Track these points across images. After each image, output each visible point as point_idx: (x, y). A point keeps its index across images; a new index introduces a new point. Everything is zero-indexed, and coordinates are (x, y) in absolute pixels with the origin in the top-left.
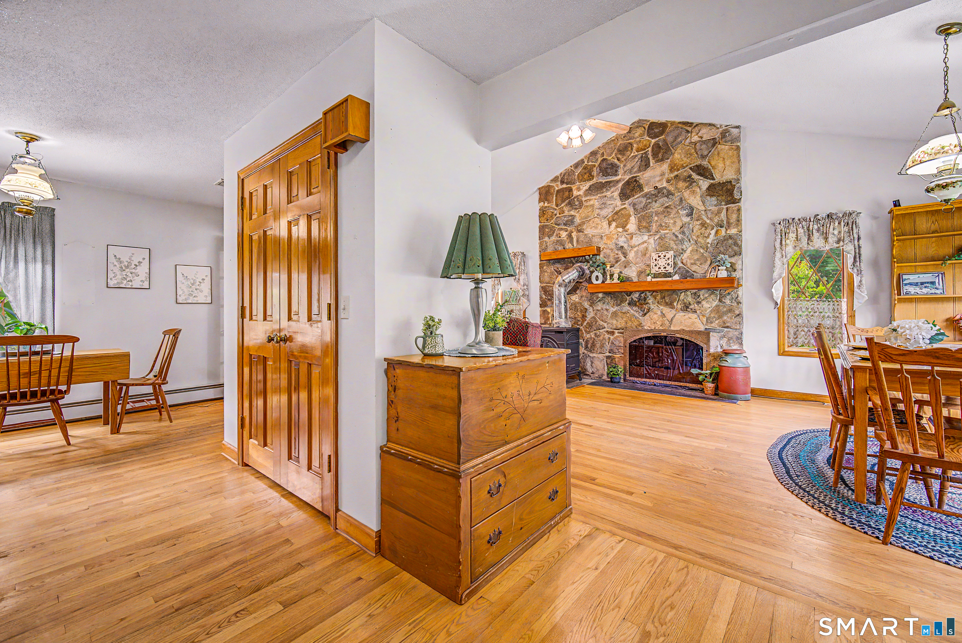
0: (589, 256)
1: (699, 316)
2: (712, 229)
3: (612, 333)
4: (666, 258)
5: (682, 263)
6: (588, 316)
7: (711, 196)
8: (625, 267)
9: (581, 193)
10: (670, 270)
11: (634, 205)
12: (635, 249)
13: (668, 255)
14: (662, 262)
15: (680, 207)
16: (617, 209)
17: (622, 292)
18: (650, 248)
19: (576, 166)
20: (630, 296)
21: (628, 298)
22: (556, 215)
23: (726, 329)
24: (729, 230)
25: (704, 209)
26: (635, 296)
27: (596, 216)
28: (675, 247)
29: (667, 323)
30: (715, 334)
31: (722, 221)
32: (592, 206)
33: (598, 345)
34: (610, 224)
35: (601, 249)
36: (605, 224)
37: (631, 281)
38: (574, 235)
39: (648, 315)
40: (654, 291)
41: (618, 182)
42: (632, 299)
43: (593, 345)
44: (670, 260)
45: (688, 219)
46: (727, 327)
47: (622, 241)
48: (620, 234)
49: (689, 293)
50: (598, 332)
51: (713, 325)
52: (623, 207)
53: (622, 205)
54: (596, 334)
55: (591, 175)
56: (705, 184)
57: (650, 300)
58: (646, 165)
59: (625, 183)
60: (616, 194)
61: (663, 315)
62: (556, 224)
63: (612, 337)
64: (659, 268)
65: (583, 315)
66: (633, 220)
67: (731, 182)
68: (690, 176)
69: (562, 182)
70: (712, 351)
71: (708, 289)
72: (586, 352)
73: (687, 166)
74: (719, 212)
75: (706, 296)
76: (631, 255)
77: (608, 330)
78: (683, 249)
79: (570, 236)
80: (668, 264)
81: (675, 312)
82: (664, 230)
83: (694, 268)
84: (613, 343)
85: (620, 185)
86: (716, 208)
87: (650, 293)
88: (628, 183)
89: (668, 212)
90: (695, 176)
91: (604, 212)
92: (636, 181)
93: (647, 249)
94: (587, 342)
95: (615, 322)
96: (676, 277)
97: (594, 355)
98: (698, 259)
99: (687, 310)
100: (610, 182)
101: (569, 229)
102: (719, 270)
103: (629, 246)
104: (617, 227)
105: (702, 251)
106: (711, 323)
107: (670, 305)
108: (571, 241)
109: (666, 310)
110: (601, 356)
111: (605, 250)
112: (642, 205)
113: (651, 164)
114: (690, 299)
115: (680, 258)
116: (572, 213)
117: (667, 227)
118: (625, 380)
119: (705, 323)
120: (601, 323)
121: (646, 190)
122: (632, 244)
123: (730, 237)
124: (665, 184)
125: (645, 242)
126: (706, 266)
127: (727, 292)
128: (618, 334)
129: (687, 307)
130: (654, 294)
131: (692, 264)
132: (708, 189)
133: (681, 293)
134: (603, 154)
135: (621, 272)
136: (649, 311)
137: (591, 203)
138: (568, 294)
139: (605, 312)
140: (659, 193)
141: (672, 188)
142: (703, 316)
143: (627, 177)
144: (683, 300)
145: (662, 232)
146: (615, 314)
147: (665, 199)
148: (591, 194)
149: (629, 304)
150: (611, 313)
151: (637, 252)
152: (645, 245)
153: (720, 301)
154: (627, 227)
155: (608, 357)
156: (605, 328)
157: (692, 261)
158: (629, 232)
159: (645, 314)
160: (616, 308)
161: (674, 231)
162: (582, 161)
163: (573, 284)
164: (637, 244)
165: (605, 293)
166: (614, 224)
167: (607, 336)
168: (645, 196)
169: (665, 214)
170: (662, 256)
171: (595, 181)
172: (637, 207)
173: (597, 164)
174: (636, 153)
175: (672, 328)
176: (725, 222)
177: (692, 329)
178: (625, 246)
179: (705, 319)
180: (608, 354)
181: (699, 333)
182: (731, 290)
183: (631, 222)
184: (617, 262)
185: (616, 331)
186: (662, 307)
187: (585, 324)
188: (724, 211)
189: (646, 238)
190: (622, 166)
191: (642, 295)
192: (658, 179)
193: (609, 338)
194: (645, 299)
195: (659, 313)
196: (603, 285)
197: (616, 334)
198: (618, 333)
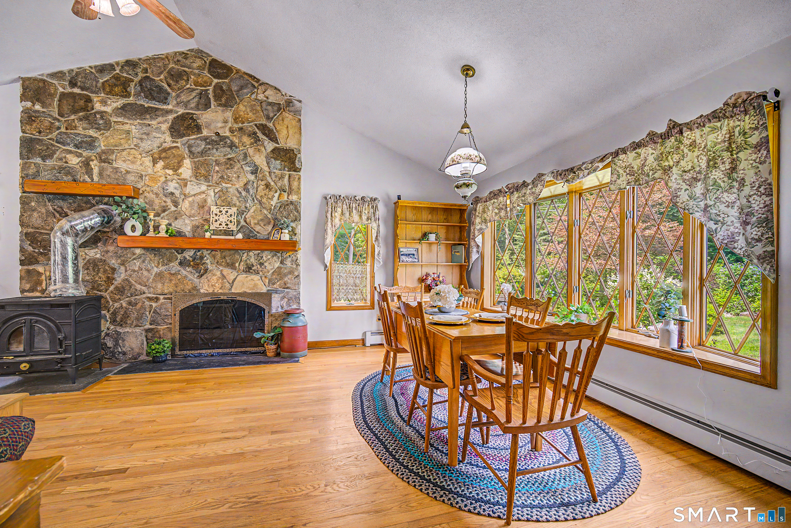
0: (121, 197)
1: (261, 277)
2: (276, 192)
3: (157, 299)
4: (229, 214)
5: (245, 221)
6: (118, 279)
7: (276, 159)
8: (176, 219)
9: (108, 109)
10: (233, 227)
11: (190, 147)
12: (190, 199)
13: (230, 212)
14: (223, 219)
15: (245, 162)
16: (165, 145)
17: (171, 248)
18: (209, 201)
19: (102, 69)
20: (182, 253)
21: (179, 256)
22: (59, 128)
23: (286, 290)
24: (290, 196)
25: (269, 170)
26: (188, 255)
27: (132, 146)
28: (238, 203)
29: (227, 285)
30: (277, 295)
31: (285, 186)
32: (128, 132)
33: (134, 315)
34: (155, 162)
35: (141, 192)
36: (148, 161)
37: (185, 236)
38: (94, 164)
39: (204, 277)
40: (212, 250)
41: (169, 112)
42: (185, 258)
43: (126, 316)
44: (233, 217)
45: (252, 177)
46: (288, 288)
47: (172, 187)
48: (169, 177)
49: (251, 254)
50: (132, 299)
51: (275, 286)
52: (175, 145)
53: (174, 142)
54: (130, 303)
55: (126, 91)
56: (270, 146)
57: (208, 261)
58: (206, 105)
59: (178, 117)
60: (165, 127)
61: (224, 277)
62: (58, 142)
63: (154, 305)
64: (220, 225)
65: (108, 278)
66: (187, 163)
67: (293, 150)
68: (255, 133)
69: (73, 84)
70: (274, 311)
71: (271, 250)
72: (112, 327)
73: (252, 122)
74: (282, 177)
75: (269, 257)
76: (185, 206)
77: (149, 295)
78: (246, 207)
79: (86, 164)
80: (231, 222)
81: (236, 274)
82: (226, 183)
83: (258, 228)
84: (155, 312)
85: (171, 117)
86: (280, 172)
87: (209, 252)
88: (182, 118)
89: (231, 164)
90: (260, 135)
91: (146, 145)
92: (192, 118)
93: (205, 201)
94: (114, 314)
95: (160, 286)
96: (240, 236)
97: (127, 329)
98: (261, 220)
99: (249, 272)
100: (157, 109)
101: (84, 154)
102: (282, 233)
103: (181, 194)
104: (165, 167)
105: (265, 212)
106: (274, 284)
107: (232, 266)
108: (89, 172)
109: (226, 271)
110: (138, 330)
111: (146, 194)
112: (199, 149)
113: (212, 106)
114: (252, 260)
115: (243, 216)
116: (92, 132)
117: (229, 180)
118: (173, 355)
119: (267, 284)
120: (138, 287)
121: (205, 133)
122: (187, 192)
123: (292, 203)
124: (228, 134)
125: (204, 193)
126: (270, 228)
127: (288, 254)
128: (163, 301)
129: (250, 268)
130: (213, 253)
131: (255, 224)
132: (273, 151)
133: (243, 254)
134: (146, 71)
135: (170, 225)
136: (206, 272)
137: (126, 127)
138: (80, 247)
139: (145, 273)
140: (221, 141)
141: (236, 140)
142: (266, 277)
143: (181, 111)
144: (246, 261)
145: (224, 185)
146: (160, 275)
147: (229, 149)
148: (125, 116)
149: (181, 264)
150: (154, 274)
151: (191, 204)
152: (204, 196)
153: (282, 262)
154: (180, 171)
155: (147, 331)
156: (144, 293)
157: (256, 222)
158: (183, 176)
159: (202, 276)
160: (162, 268)
161: (237, 186)
162: (111, 67)
163: (90, 234)
164: (192, 193)
165: (144, 248)
166: (161, 164)
167: (147, 303)
168: (205, 139)
169: (228, 166)
170: (224, 212)
171: (131, 100)
172: (193, 149)
173: (137, 80)
174: (194, 87)
175: (233, 291)
176: (287, 188)
177: (254, 291)
178: (177, 193)
179: (267, 281)
180: (148, 326)
181: (260, 295)
182: (290, 253)
183: (185, 165)
184: (164, 211)
185: (162, 297)
186: (221, 268)
187: (112, 288)
188: (287, 177)
189: (204, 188)
190: (174, 94)
191: (198, 254)
192: (220, 125)
193: (151, 306)
194: (202, 258)
195: (218, 273)
196: (143, 238)
197: (162, 301)
198: (165, 299)
